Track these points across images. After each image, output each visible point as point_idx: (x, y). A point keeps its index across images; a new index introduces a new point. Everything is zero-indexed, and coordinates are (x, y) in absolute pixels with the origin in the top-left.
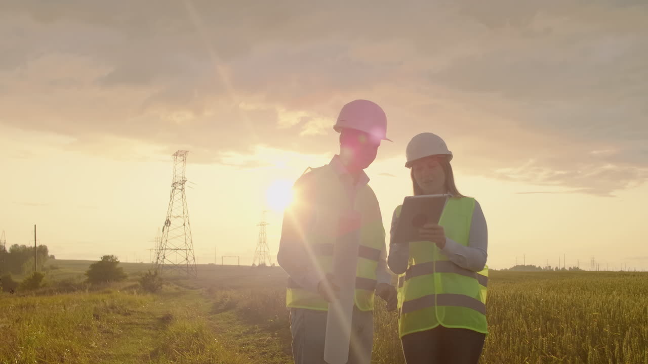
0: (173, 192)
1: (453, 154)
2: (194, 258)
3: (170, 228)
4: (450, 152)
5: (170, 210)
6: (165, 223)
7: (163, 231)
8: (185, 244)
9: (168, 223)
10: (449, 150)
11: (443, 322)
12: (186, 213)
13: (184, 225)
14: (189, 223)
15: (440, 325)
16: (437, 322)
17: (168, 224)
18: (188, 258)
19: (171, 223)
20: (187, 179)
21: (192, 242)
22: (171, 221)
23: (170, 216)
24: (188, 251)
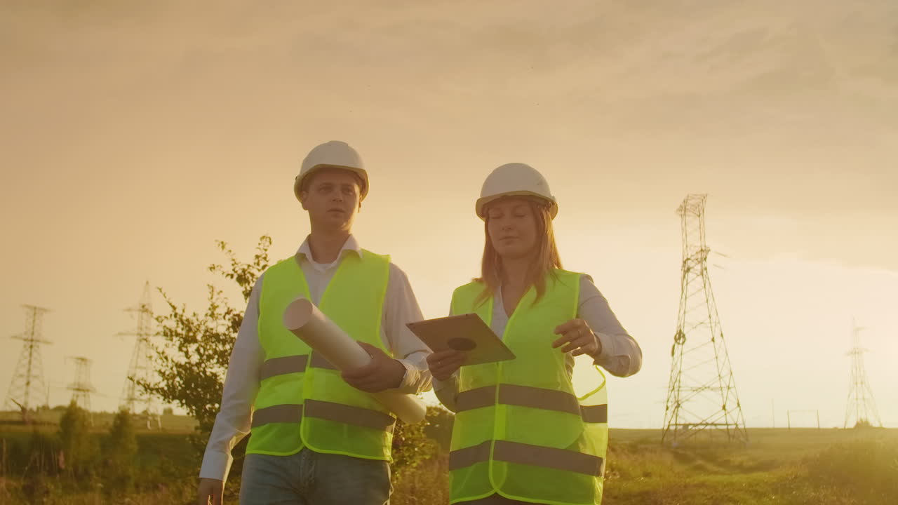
0: (684, 277)
1: (559, 202)
2: (738, 405)
3: (686, 347)
4: (553, 197)
5: (682, 312)
6: (676, 339)
7: (673, 353)
8: (718, 378)
9: (680, 336)
10: (552, 195)
11: (501, 490)
12: (714, 317)
13: (713, 340)
14: (722, 335)
15: (496, 494)
16: (492, 488)
17: (681, 342)
18: (726, 408)
19: (686, 336)
20: (709, 250)
21: (731, 374)
22: (685, 333)
23: (684, 323)
24: (725, 391)
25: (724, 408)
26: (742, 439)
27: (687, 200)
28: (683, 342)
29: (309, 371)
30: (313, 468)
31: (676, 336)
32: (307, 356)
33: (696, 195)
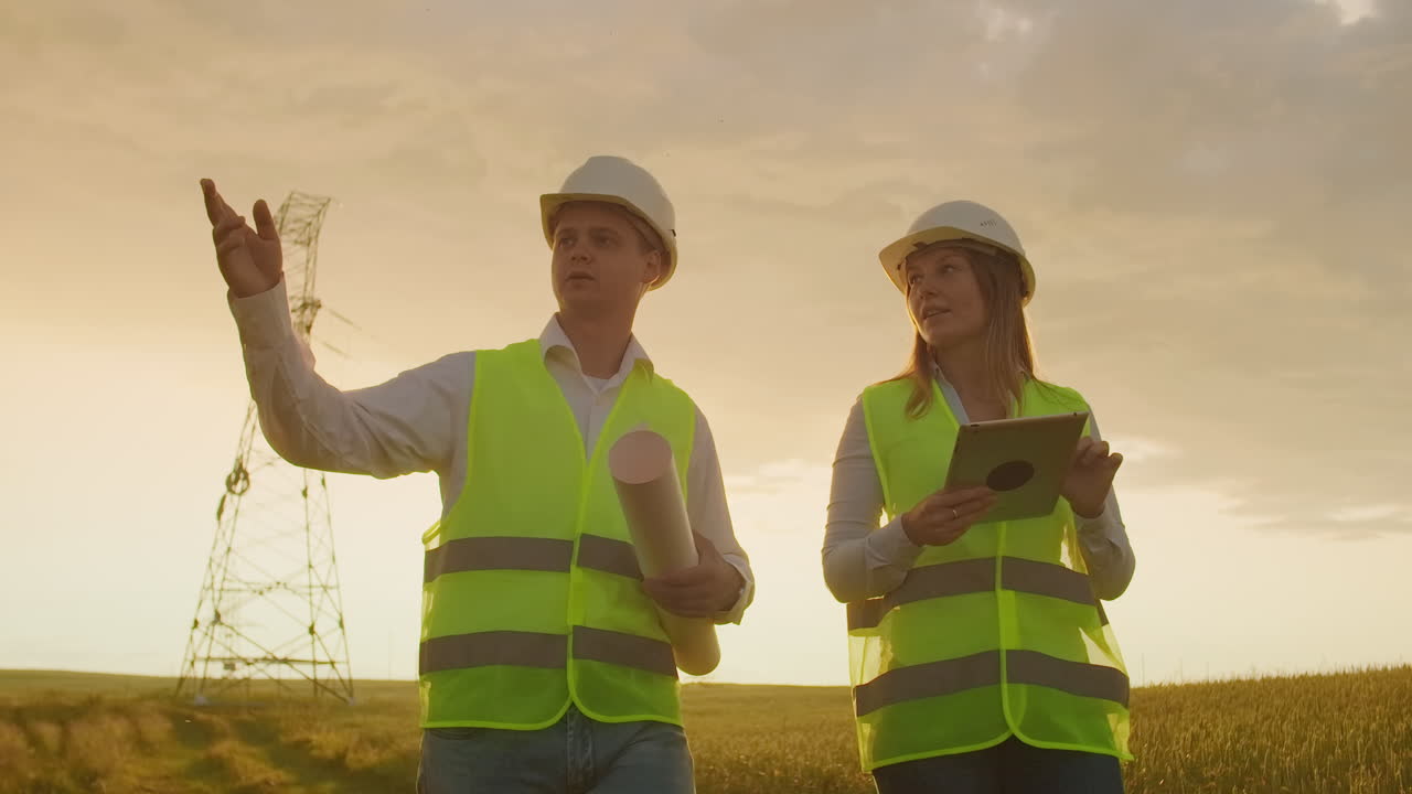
2: (341, 624)
3: (247, 500)
6: (230, 484)
7: (220, 511)
8: (306, 568)
11: (1020, 731)
13: (305, 494)
15: (1016, 738)
16: (1007, 727)
18: (316, 629)
19: (250, 477)
20: (319, 306)
21: (334, 559)
22: (249, 470)
23: (248, 453)
24: (317, 592)
25: (312, 631)
26: (344, 694)
27: (288, 206)
28: (243, 491)
29: (577, 574)
30: (590, 749)
31: (230, 477)
32: (571, 543)
33: (307, 197)
